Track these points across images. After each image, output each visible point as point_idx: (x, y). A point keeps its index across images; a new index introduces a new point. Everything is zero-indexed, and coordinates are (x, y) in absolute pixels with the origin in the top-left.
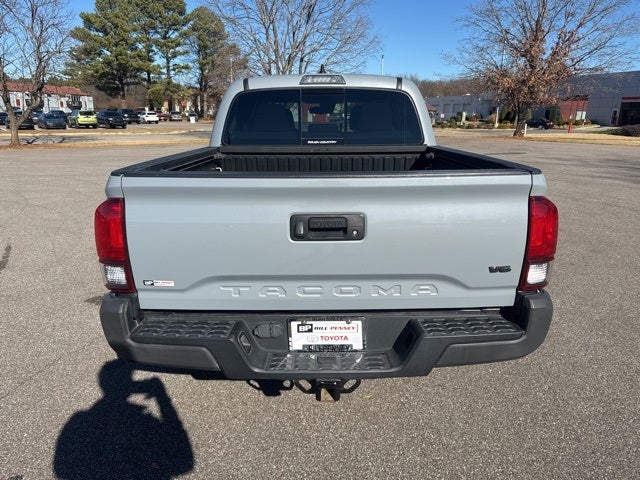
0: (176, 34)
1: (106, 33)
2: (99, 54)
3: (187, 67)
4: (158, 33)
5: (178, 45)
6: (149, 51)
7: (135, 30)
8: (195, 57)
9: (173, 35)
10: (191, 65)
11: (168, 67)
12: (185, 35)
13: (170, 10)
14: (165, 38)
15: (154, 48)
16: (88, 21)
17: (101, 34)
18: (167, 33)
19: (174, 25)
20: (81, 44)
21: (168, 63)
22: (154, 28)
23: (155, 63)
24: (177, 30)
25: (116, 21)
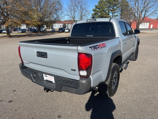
0: (116, 7)
1: (100, 9)
2: (98, 14)
3: (117, 16)
4: (111, 8)
5: (116, 10)
6: (109, 12)
7: (106, 8)
8: (120, 12)
9: (115, 8)
10: (118, 15)
11: (113, 16)
12: (118, 7)
13: (115, 1)
14: (113, 9)
15: (110, 12)
16: (96, 7)
17: (98, 10)
18: (114, 7)
19: (116, 5)
20: (94, 12)
21: (113, 15)
22: (110, 7)
23: (110, 15)
24: (116, 6)
25: (102, 6)
